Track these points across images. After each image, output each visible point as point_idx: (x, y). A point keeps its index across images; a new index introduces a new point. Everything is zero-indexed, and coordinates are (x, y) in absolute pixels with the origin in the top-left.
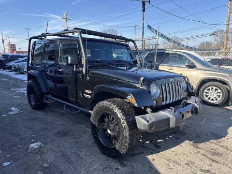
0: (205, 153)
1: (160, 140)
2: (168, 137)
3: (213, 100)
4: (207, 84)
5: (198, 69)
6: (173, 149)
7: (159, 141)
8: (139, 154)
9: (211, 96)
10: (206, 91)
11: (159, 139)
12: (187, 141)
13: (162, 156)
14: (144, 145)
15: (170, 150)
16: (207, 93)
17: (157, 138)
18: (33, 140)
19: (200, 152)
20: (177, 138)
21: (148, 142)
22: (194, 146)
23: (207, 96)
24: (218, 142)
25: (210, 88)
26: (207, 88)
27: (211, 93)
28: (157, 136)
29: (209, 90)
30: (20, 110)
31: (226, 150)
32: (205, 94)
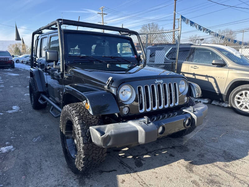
0: (198, 180)
1: (147, 156)
2: (160, 153)
3: (246, 108)
4: (240, 88)
5: (229, 68)
6: (157, 170)
7: (145, 156)
8: (109, 172)
9: (244, 103)
10: (238, 96)
11: (146, 154)
12: (182, 161)
13: (138, 178)
14: (124, 160)
15: (152, 170)
16: (239, 98)
17: (146, 152)
18: (7, 143)
19: (191, 177)
20: (171, 155)
21: (131, 157)
22: (187, 168)
23: (239, 103)
24: (225, 166)
25: (244, 92)
26: (240, 93)
27: (244, 99)
28: (147, 150)
29: (241, 95)
30: (21, 109)
31: (231, 178)
32: (236, 100)
